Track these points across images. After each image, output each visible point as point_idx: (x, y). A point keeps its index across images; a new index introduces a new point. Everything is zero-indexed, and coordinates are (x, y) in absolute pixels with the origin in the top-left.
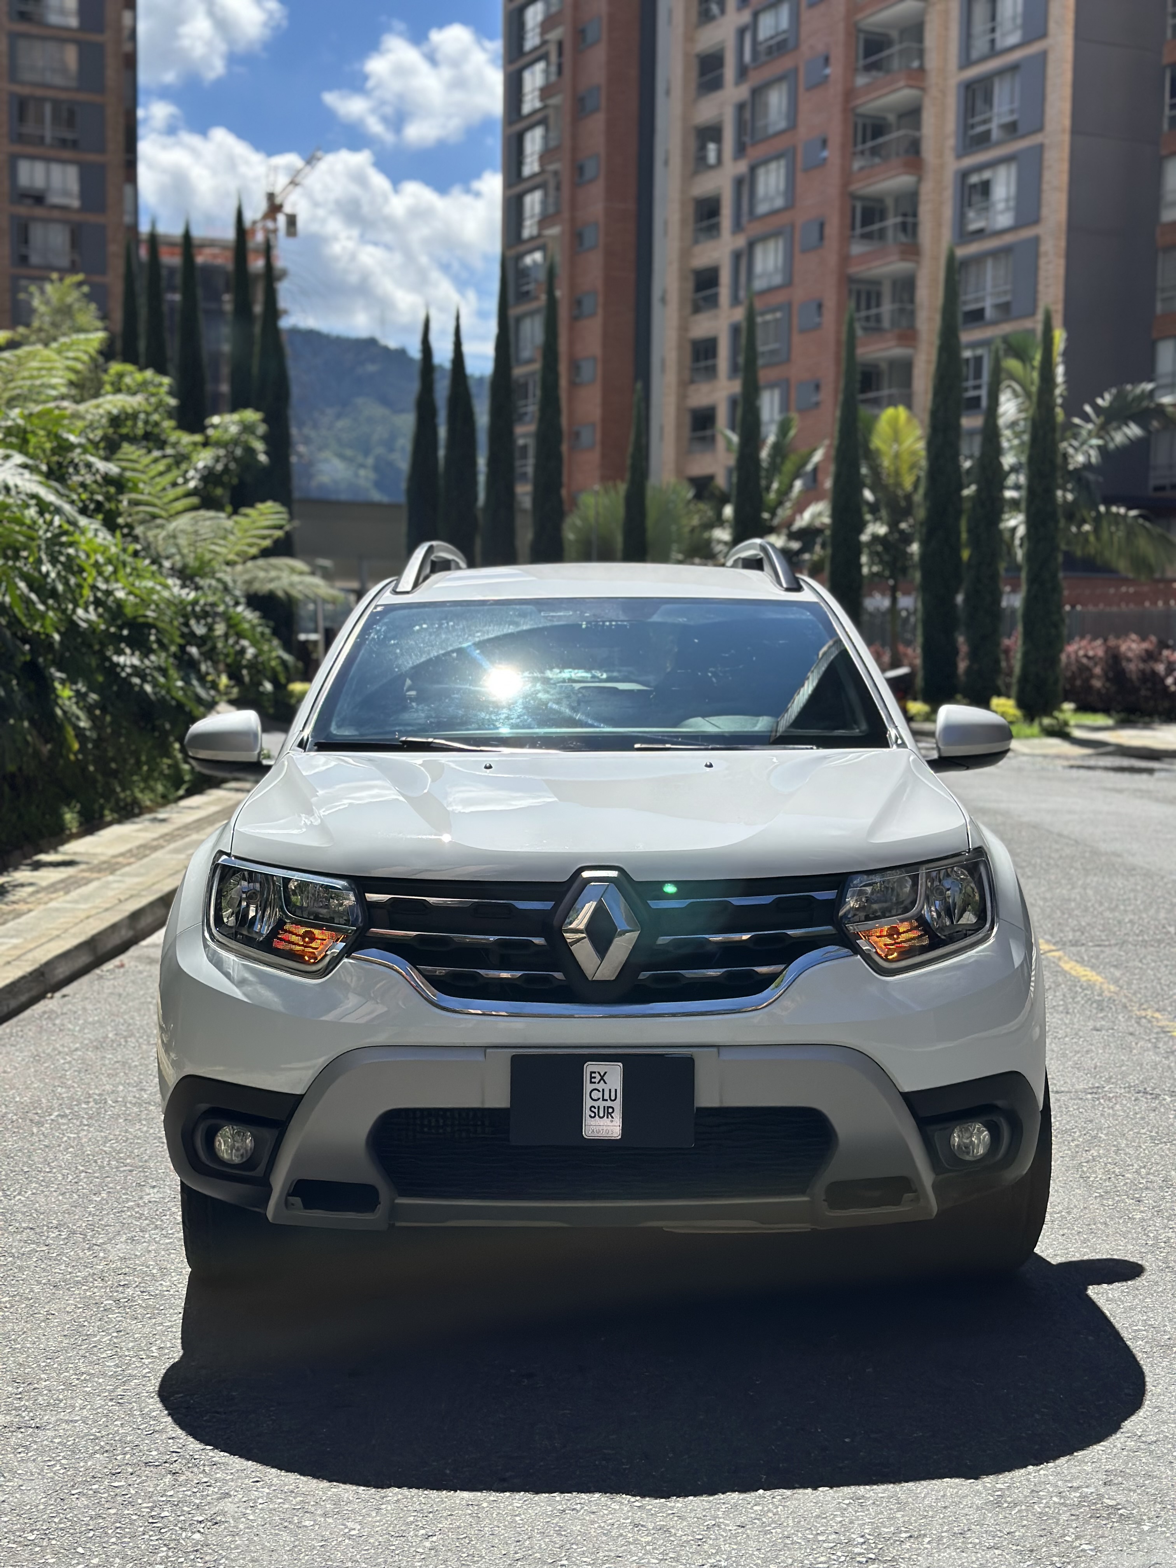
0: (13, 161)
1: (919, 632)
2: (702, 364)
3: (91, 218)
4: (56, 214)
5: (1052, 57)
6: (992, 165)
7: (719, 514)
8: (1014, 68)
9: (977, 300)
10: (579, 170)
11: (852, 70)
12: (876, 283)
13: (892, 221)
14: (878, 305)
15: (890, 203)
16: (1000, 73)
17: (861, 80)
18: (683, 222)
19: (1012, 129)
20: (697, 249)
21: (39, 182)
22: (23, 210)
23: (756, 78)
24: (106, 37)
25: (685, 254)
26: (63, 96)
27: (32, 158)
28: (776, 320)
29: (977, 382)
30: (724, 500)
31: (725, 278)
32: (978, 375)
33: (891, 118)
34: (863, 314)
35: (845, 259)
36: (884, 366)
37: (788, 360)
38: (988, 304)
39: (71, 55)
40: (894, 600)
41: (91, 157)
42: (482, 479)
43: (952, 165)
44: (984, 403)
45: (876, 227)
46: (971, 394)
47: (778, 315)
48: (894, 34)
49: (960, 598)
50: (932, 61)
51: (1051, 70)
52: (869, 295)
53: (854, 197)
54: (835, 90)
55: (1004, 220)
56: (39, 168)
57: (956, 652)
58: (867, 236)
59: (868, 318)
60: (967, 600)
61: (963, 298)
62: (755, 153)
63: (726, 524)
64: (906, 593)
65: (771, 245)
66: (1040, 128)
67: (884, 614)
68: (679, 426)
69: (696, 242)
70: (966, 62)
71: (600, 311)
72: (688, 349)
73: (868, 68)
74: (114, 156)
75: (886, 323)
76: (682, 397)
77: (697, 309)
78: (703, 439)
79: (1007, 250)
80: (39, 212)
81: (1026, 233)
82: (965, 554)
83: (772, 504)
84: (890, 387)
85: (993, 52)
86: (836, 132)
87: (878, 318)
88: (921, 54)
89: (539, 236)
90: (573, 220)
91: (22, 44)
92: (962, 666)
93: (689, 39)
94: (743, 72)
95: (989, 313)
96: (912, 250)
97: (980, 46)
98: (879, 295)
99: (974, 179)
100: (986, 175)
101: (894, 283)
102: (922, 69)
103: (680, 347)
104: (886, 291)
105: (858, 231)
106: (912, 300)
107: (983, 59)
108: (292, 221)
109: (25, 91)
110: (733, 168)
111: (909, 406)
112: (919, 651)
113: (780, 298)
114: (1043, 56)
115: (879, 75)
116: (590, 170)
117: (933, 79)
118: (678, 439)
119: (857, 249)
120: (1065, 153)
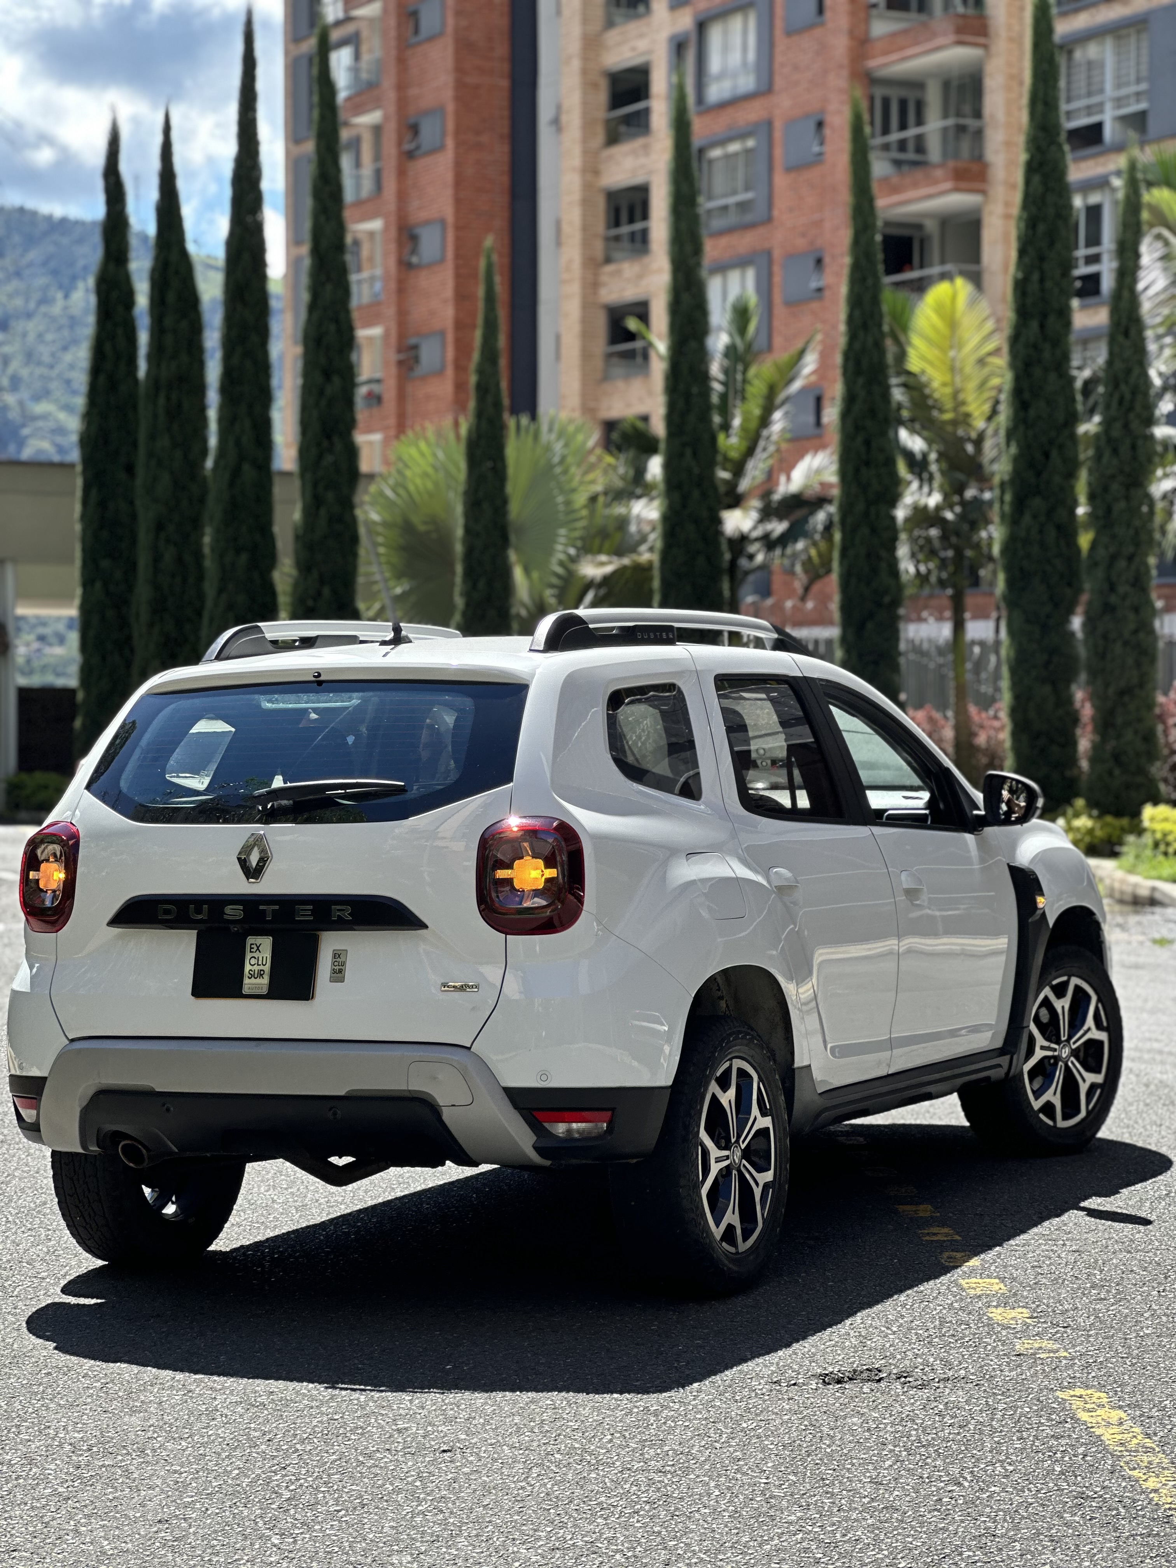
1: (1005, 683)
2: (625, 229)
7: (640, 472)
9: (1089, 110)
12: (916, 84)
14: (920, 122)
20: (613, 36)
25: (592, 45)
28: (748, 151)
29: (1093, 251)
30: (648, 446)
31: (660, 82)
32: (1094, 239)
34: (895, 136)
35: (861, 45)
36: (931, 226)
37: (769, 220)
38: (1108, 118)
40: (959, 627)
42: (212, 414)
44: (1107, 283)
46: (1083, 270)
47: (750, 143)
49: (1077, 623)
52: (903, 104)
57: (1074, 719)
59: (902, 145)
60: (1089, 624)
61: (1064, 107)
63: (654, 493)
64: (981, 615)
65: (736, 23)
67: (941, 651)
68: (586, 335)
71: (450, 143)
72: (601, 204)
75: (934, 150)
76: (592, 285)
77: (613, 139)
78: (630, 355)
82: (1085, 540)
83: (734, 454)
84: (943, 262)
87: (920, 146)
89: (348, 19)
92: (1084, 744)
95: (1110, 132)
96: (977, 27)
98: (920, 106)
101: (946, 85)
103: (586, 203)
104: (933, 97)
106: (978, 114)
111: (976, 279)
112: (1004, 716)
113: (752, 113)
118: (586, 355)
119: (881, 26)
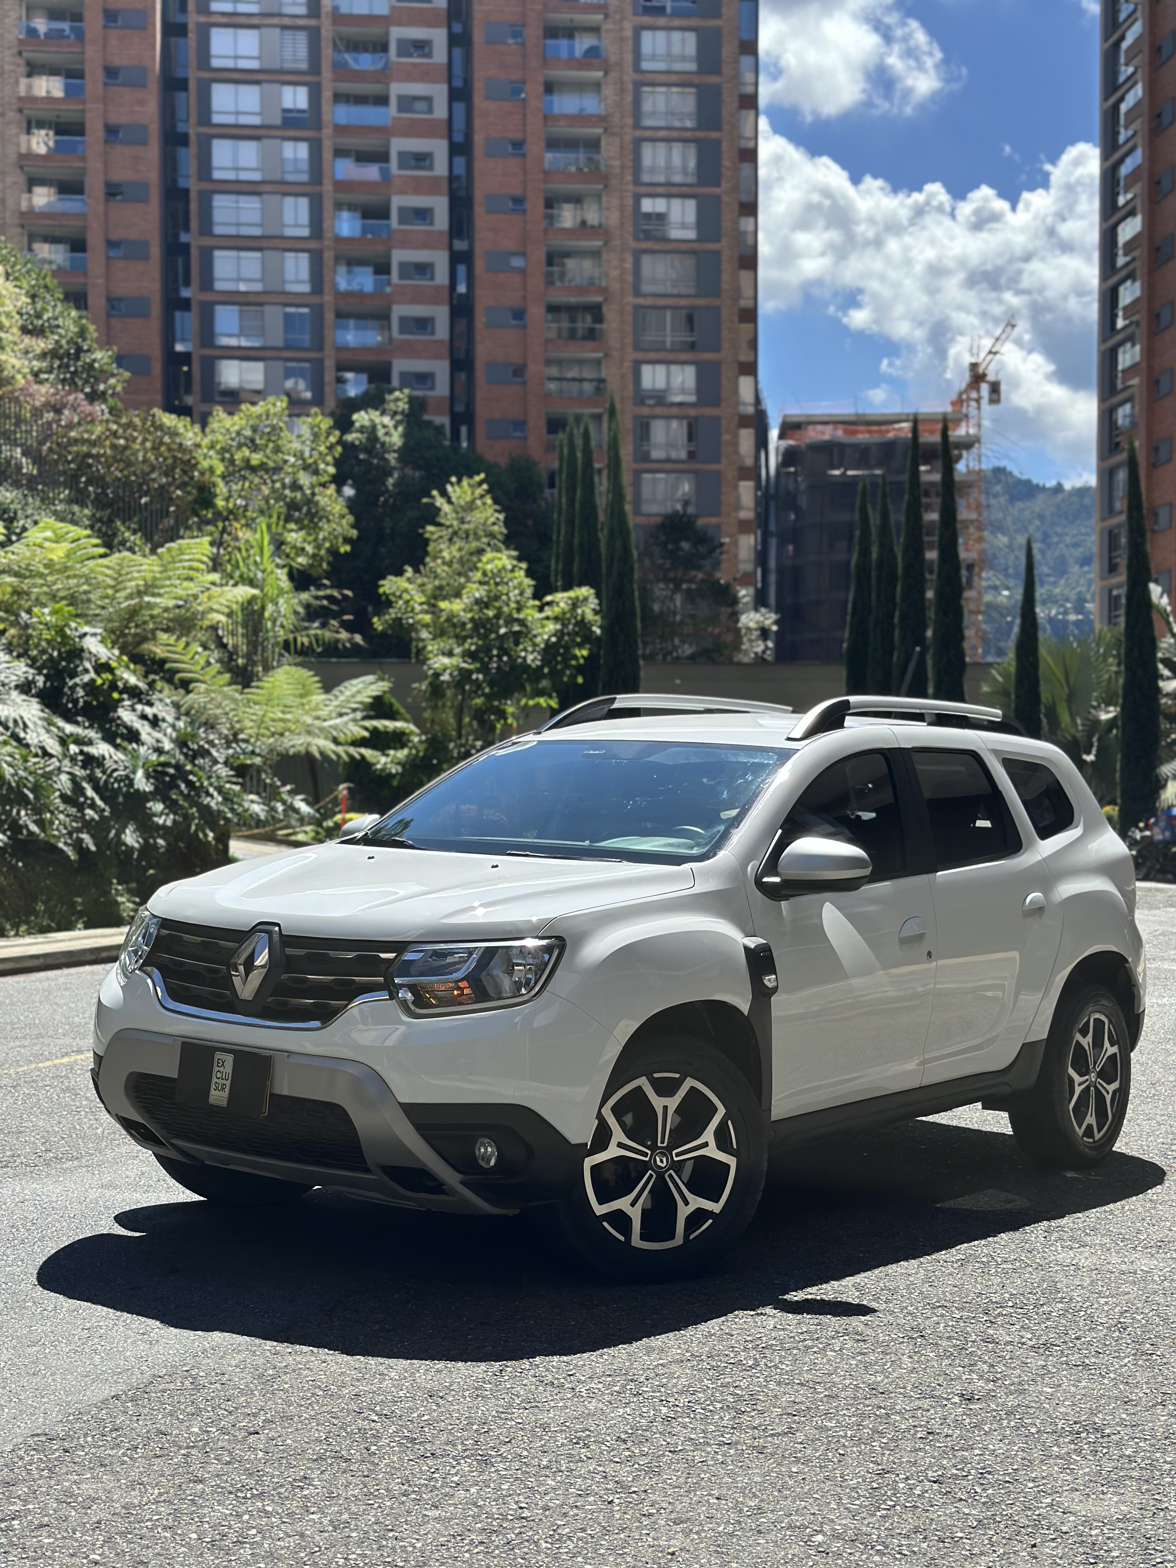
0: (637, 365)
3: (709, 411)
4: (675, 411)
21: (660, 384)
22: (644, 410)
24: (724, 246)
26: (683, 302)
27: (654, 362)
39: (688, 264)
41: (707, 357)
56: (661, 369)
74: (728, 353)
80: (660, 410)
91: (645, 259)
108: (995, 388)
109: (647, 302)
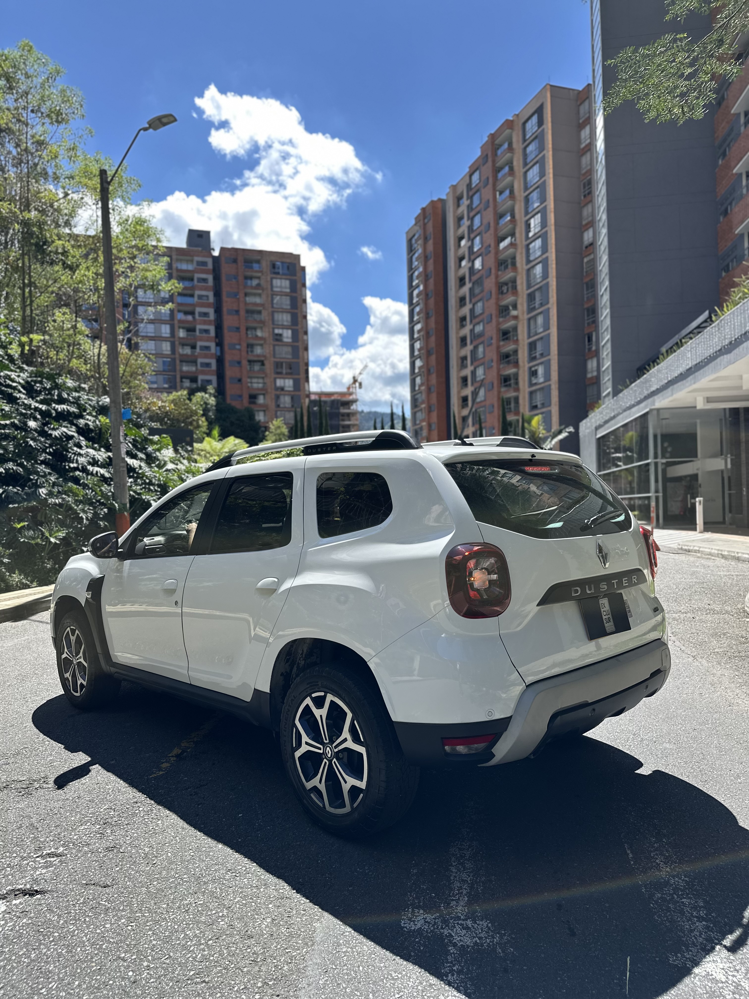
0: (275, 379)
3: (297, 393)
4: (287, 393)
5: (551, 335)
6: (538, 365)
8: (541, 338)
9: (536, 402)
10: (429, 371)
11: (498, 341)
12: (508, 399)
13: (512, 381)
15: (512, 376)
16: (538, 340)
17: (502, 343)
18: (458, 384)
19: (542, 355)
21: (282, 385)
22: (278, 393)
23: (475, 343)
24: (299, 344)
25: (459, 392)
26: (288, 360)
27: (280, 378)
31: (470, 399)
33: (511, 353)
35: (499, 392)
38: (538, 404)
39: (289, 349)
41: (296, 377)
43: (527, 366)
45: (508, 383)
47: (484, 409)
48: (511, 330)
50: (520, 337)
51: (551, 338)
52: (507, 402)
53: (501, 375)
54: (494, 346)
55: (541, 380)
56: (282, 381)
58: (506, 386)
59: (507, 409)
62: (476, 364)
65: (481, 389)
66: (549, 354)
69: (462, 388)
70: (529, 337)
71: (436, 409)
73: (503, 340)
74: (303, 375)
77: (463, 407)
79: (542, 389)
80: (282, 393)
81: (547, 384)
85: (536, 334)
86: (495, 358)
87: (510, 408)
88: (517, 335)
89: (420, 389)
90: (428, 385)
91: (277, 348)
93: (457, 333)
94: (471, 342)
95: (539, 406)
96: (517, 390)
97: (533, 331)
98: (509, 402)
99: (533, 369)
100: (536, 368)
101: (513, 399)
102: (517, 340)
104: (511, 401)
105: (503, 384)
107: (534, 336)
108: (360, 384)
109: (278, 360)
110: (470, 368)
113: (483, 404)
114: (549, 335)
115: (507, 341)
116: (432, 371)
117: (521, 342)
119: (503, 389)
120: (556, 361)
